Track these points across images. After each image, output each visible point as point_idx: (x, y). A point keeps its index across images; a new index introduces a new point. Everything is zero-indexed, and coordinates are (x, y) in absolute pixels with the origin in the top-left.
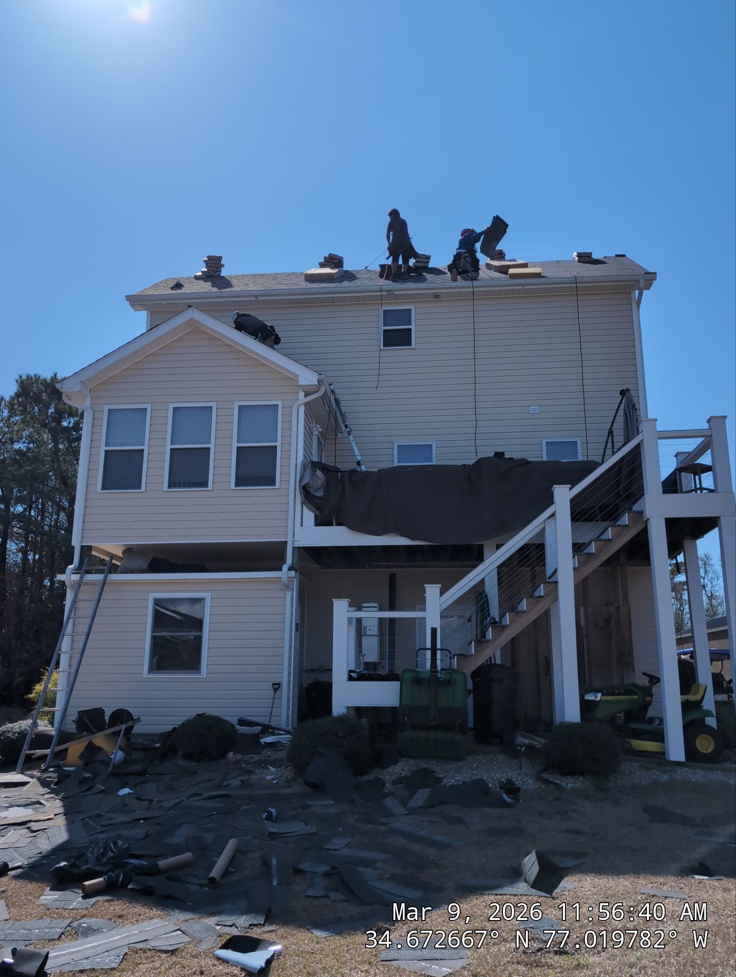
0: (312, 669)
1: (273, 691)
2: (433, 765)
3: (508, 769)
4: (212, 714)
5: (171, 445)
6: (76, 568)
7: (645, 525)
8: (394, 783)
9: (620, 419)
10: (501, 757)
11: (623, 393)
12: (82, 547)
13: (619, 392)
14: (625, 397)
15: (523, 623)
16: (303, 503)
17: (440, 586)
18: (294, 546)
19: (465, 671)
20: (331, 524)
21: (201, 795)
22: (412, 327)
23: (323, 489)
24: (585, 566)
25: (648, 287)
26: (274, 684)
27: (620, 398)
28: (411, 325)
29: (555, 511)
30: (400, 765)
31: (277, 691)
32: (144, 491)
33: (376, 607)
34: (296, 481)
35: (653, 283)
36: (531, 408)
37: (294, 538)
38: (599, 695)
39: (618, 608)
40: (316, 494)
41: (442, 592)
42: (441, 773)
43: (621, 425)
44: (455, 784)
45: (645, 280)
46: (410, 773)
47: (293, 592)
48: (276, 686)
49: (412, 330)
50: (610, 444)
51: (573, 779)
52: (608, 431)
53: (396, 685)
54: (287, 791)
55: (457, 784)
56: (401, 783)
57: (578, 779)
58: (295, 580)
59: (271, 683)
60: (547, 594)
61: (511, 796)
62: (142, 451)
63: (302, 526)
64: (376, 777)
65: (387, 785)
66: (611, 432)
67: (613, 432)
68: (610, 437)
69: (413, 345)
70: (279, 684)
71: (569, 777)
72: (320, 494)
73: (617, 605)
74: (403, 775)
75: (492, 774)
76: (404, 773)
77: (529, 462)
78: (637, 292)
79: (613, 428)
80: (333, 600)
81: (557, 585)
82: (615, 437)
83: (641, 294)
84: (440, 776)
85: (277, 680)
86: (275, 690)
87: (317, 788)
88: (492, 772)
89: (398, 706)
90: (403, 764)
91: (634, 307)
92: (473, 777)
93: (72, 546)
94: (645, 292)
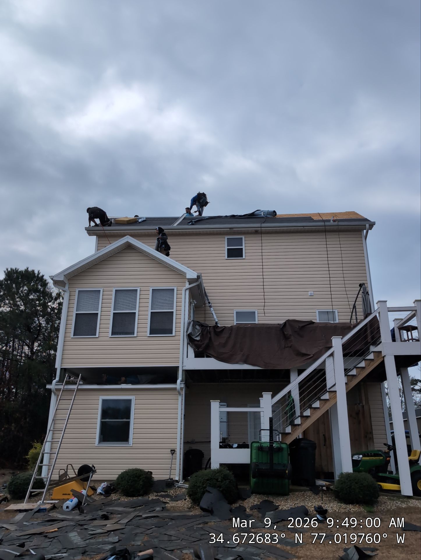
0: (188, 442)
1: (171, 454)
2: (271, 499)
3: (314, 501)
4: (138, 468)
5: (114, 311)
6: (58, 381)
7: (383, 359)
8: (252, 508)
9: (360, 299)
10: (309, 493)
11: (361, 285)
12: (61, 369)
13: (359, 285)
14: (362, 288)
15: (318, 414)
16: (188, 344)
17: (271, 393)
18: (183, 369)
19: (286, 442)
20: (204, 357)
21: (141, 516)
22: (243, 247)
23: (199, 336)
24: (351, 382)
25: (371, 229)
26: (171, 451)
27: (359, 288)
28: (242, 246)
29: (334, 351)
30: (252, 498)
31: (174, 455)
32: (98, 337)
33: (225, 405)
34: (184, 332)
35: (373, 226)
36: (309, 292)
37: (183, 365)
38: (361, 456)
39: (363, 406)
40: (196, 339)
41: (273, 396)
42: (277, 503)
43: (361, 303)
44: (286, 509)
45: (369, 225)
46: (259, 503)
47: (182, 397)
48: (173, 452)
49: (243, 249)
50: (354, 313)
51: (353, 506)
52: (353, 306)
53: (248, 451)
54: (191, 514)
55: (288, 509)
56: (255, 509)
57: (356, 506)
58: (184, 389)
59: (170, 450)
60: (331, 398)
61: (322, 516)
62: (97, 314)
63: (187, 357)
64: (240, 505)
65: (247, 510)
66: (354, 307)
67: (355, 306)
68: (354, 309)
69: (244, 257)
70: (174, 450)
71: (350, 505)
72: (198, 338)
73: (362, 404)
74: (255, 504)
75: (306, 503)
76: (255, 503)
77: (314, 323)
78: (365, 231)
79: (356, 304)
80: (211, 401)
81: (336, 393)
82: (357, 309)
83: (367, 232)
84: (277, 504)
85: (173, 448)
86: (173, 454)
87: (209, 511)
88: (306, 502)
89: (250, 463)
90: (254, 497)
91: (364, 239)
92: (296, 505)
93: (55, 368)
94: (369, 231)
